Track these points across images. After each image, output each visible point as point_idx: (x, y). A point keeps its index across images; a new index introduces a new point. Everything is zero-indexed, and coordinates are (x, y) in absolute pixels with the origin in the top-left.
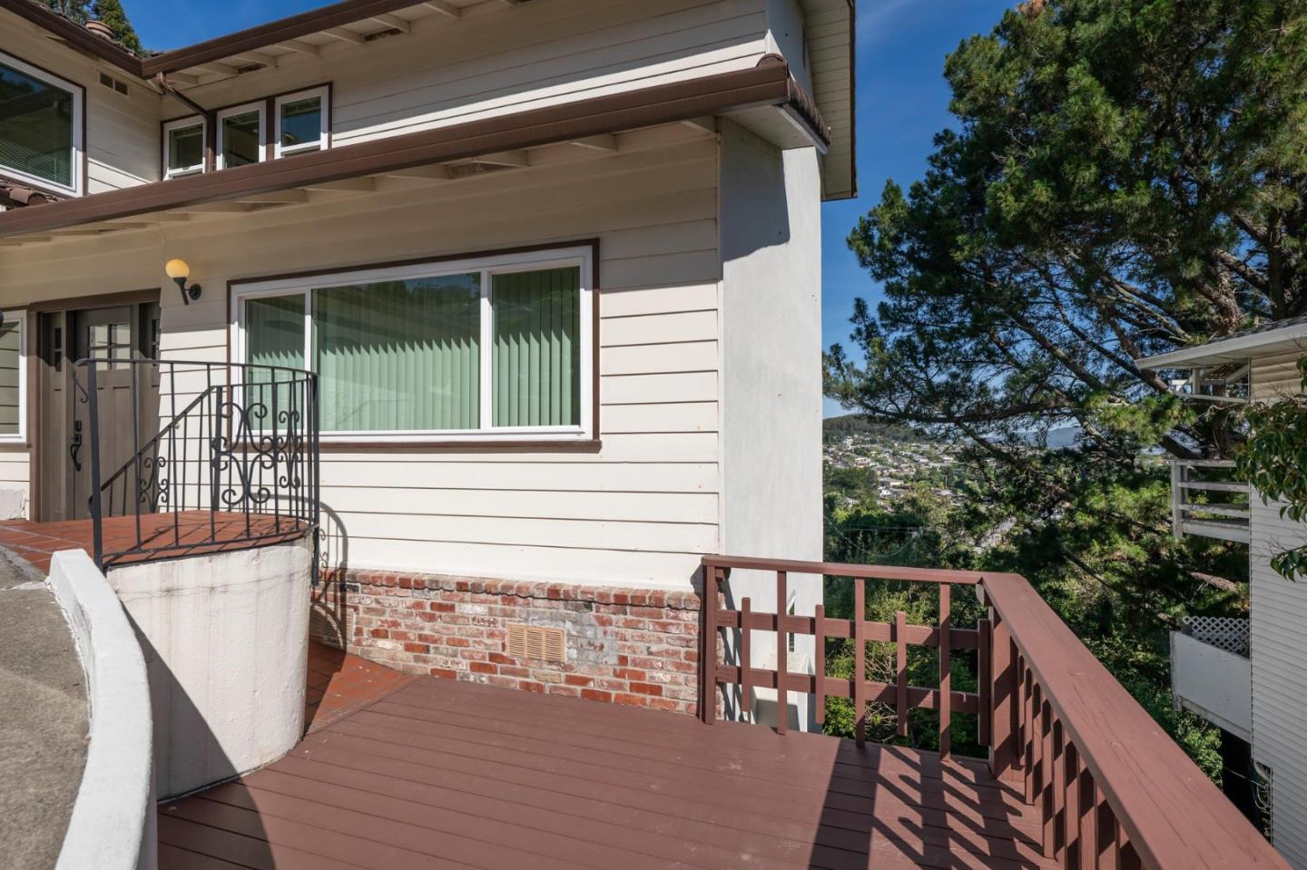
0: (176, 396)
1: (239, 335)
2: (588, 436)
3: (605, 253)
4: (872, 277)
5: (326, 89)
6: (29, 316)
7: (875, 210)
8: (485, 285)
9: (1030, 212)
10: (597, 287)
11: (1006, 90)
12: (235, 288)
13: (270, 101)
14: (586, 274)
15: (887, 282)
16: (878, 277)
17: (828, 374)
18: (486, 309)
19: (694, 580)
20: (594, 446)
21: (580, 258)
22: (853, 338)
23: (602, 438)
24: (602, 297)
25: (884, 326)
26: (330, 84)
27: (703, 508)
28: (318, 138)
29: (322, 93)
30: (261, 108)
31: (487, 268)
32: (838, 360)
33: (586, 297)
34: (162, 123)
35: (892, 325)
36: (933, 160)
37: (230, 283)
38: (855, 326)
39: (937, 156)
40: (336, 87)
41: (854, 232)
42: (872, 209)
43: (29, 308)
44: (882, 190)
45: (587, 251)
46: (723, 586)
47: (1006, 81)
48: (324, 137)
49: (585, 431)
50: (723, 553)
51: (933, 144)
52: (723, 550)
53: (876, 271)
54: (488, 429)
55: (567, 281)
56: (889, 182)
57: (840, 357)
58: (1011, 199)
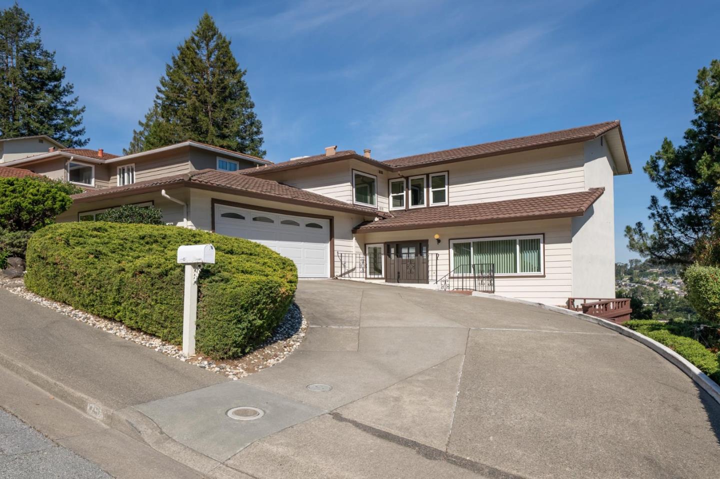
0: (438, 266)
1: (452, 251)
2: (543, 274)
3: (546, 236)
4: (658, 187)
5: (447, 173)
6: (384, 246)
7: (659, 152)
8: (518, 242)
9: (714, 175)
10: (544, 243)
11: (716, 107)
12: (451, 241)
13: (428, 175)
14: (542, 240)
15: (667, 190)
16: (661, 187)
17: (633, 239)
18: (518, 247)
19: (567, 303)
20: (544, 276)
21: (541, 237)
22: (650, 218)
23: (546, 275)
24: (546, 245)
25: (672, 208)
26: (448, 171)
27: (568, 288)
28: (445, 187)
29: (446, 174)
30: (425, 177)
31: (518, 238)
32: (640, 231)
33: (542, 245)
34: (389, 180)
35: (677, 208)
36: (694, 122)
37: (449, 240)
38: (651, 211)
39: (696, 120)
40: (450, 172)
41: (648, 163)
42: (657, 151)
43: (385, 243)
44: (662, 143)
45: (542, 236)
46: (573, 304)
47: (716, 103)
48: (446, 186)
49: (542, 273)
50: (572, 297)
51: (694, 113)
52: (573, 297)
53: (660, 184)
54: (519, 273)
55: (538, 241)
56: (666, 139)
57: (642, 229)
58: (705, 169)
